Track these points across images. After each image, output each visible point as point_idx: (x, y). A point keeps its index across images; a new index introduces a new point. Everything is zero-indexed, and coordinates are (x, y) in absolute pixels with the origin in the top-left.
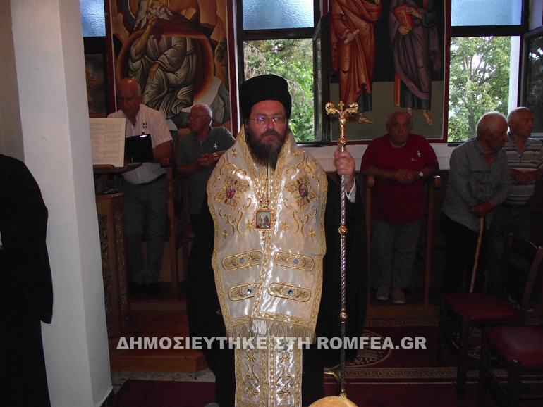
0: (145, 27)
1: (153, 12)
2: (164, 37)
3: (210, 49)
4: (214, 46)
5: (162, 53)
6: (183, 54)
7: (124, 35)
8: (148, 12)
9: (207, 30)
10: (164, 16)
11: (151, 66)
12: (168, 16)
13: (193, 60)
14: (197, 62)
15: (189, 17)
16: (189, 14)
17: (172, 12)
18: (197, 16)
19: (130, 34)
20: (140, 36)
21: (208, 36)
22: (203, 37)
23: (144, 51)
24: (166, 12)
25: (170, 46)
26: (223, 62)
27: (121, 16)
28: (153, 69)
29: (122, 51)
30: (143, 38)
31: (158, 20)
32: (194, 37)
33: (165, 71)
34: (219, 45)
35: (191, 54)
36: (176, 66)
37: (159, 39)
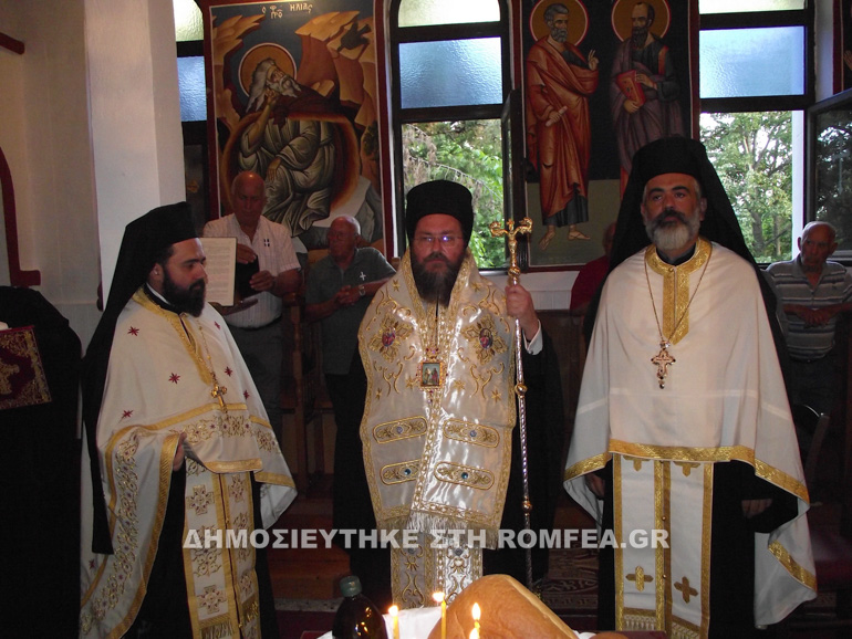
0: (262, 109)
1: (274, 86)
2: (289, 121)
3: (354, 137)
4: (359, 135)
5: (285, 143)
6: (316, 144)
7: (233, 120)
8: (266, 86)
9: (350, 111)
10: (289, 93)
11: (269, 161)
12: (295, 91)
13: (329, 153)
14: (336, 155)
15: (324, 93)
16: (325, 89)
17: (300, 86)
18: (336, 91)
19: (242, 118)
20: (254, 120)
21: (352, 119)
22: (343, 120)
23: (260, 141)
24: (291, 86)
25: (296, 134)
26: (373, 156)
27: (228, 93)
28: (273, 167)
29: (229, 142)
30: (260, 123)
31: (282, 98)
32: (331, 120)
33: (290, 168)
34: (366, 131)
35: (328, 144)
36: (305, 162)
37: (282, 124)
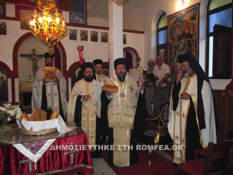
0: (176, 38)
1: (178, 33)
2: (180, 41)
3: (192, 42)
4: (193, 42)
5: (180, 46)
6: (185, 45)
7: (171, 41)
8: (177, 33)
10: (180, 34)
11: (177, 50)
12: (182, 33)
13: (187, 47)
14: (188, 47)
15: (187, 33)
17: (183, 32)
18: (189, 32)
19: (173, 41)
20: (175, 41)
21: (192, 38)
22: (190, 39)
23: (175, 46)
24: (181, 32)
25: (181, 44)
26: (195, 47)
27: (171, 36)
28: (177, 52)
29: (170, 47)
30: (175, 42)
31: (179, 35)
32: (188, 39)
33: (180, 52)
34: (195, 41)
35: (187, 45)
36: (183, 50)
37: (179, 41)
